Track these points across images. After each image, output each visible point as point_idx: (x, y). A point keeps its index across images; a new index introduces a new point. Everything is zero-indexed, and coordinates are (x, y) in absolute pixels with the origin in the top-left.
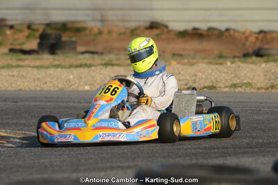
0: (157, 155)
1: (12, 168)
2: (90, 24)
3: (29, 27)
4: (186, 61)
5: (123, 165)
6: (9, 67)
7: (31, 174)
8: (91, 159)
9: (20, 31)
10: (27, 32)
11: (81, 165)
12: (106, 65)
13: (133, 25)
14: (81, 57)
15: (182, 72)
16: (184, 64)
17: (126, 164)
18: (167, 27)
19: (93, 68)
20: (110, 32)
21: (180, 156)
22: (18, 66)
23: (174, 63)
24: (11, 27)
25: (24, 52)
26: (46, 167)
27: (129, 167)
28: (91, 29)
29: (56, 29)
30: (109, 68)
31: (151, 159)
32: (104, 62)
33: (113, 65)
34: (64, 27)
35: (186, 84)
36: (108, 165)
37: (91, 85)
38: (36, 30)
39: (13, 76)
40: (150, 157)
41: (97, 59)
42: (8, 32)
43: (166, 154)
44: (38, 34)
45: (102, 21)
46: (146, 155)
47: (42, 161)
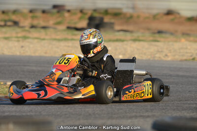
0: (169, 108)
1: (66, 114)
2: (125, 10)
3: (81, 11)
4: (192, 39)
5: (144, 115)
6: (66, 40)
7: (79, 119)
8: (122, 109)
9: (75, 14)
10: (79, 15)
11: (114, 114)
12: (135, 40)
13: (155, 12)
14: (117, 34)
15: (189, 47)
16: (190, 41)
17: (146, 114)
18: (179, 14)
19: (125, 43)
20: (138, 17)
21: (185, 110)
22: (72, 40)
23: (183, 40)
24: (69, 11)
25: (77, 29)
26: (90, 114)
27: (148, 117)
28: (125, 14)
29: (100, 13)
30: (137, 43)
31: (164, 111)
32: (133, 38)
33: (140, 40)
34: (106, 12)
35: (191, 56)
36: (134, 114)
37: (124, 55)
38: (86, 14)
39: (69, 46)
40: (164, 109)
41: (129, 36)
42: (67, 15)
43: (175, 108)
44: (87, 16)
45: (134, 8)
46: (161, 107)
47: (87, 110)
